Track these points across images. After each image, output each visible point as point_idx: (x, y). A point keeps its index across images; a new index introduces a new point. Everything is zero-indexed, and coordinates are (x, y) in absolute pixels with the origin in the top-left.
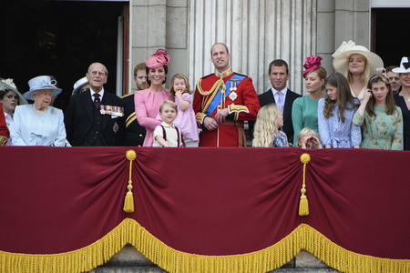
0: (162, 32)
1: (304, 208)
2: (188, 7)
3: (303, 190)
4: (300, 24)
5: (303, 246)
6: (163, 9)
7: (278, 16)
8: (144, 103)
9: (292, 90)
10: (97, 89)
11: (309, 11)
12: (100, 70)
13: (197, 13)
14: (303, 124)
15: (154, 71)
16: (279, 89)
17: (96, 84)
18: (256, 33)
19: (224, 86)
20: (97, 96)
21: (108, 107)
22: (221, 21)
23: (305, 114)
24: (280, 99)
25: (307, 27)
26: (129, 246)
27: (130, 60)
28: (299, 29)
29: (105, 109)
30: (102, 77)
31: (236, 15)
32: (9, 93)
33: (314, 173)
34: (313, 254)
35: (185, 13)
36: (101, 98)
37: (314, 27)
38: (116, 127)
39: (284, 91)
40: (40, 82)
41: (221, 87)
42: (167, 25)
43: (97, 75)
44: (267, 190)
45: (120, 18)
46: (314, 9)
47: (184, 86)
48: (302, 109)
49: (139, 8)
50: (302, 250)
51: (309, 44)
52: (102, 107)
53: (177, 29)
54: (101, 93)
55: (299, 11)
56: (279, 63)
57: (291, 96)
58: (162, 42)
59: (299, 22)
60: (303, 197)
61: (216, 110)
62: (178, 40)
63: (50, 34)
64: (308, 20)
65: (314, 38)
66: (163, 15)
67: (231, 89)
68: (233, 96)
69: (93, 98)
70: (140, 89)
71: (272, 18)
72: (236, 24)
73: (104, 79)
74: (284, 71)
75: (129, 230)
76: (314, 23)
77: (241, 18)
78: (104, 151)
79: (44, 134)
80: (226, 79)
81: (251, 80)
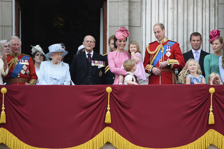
0: (127, 17)
1: (211, 120)
2: (141, 2)
3: (211, 109)
4: (208, 11)
5: (211, 142)
6: (127, 3)
7: (195, 6)
8: (113, 59)
9: (204, 50)
10: (90, 51)
11: (213, 3)
12: (91, 40)
13: (147, 5)
14: (211, 70)
15: (120, 41)
16: (196, 50)
17: (88, 48)
18: (182, 17)
19: (163, 48)
20: (89, 55)
21: (96, 62)
22: (161, 10)
23: (212, 64)
24: (197, 55)
25: (212, 13)
26: (108, 143)
27: (108, 34)
28: (207, 14)
29: (94, 63)
30: (92, 44)
31: (170, 6)
32: (37, 53)
33: (217, 99)
34: (217, 147)
35: (140, 6)
36: (92, 56)
37: (216, 13)
38: (101, 73)
39: (199, 51)
40: (56, 48)
41: (161, 49)
42: (129, 13)
43: (89, 43)
44: (189, 109)
45: (101, 9)
46: (216, 2)
47: (136, 49)
48: (210, 61)
49: (113, 3)
50: (210, 145)
51: (213, 23)
52: (92, 61)
53: (135, 15)
54: (92, 53)
55: (208, 4)
56: (196, 34)
57: (203, 54)
58: (127, 22)
59: (207, 10)
60: (211, 113)
61: (158, 62)
62: (136, 22)
63: (61, 19)
64: (212, 8)
65: (217, 19)
66: (127, 7)
67: (167, 50)
68: (169, 54)
69: (87, 56)
70: (112, 51)
71: (191, 8)
72: (170, 12)
73: (93, 45)
74: (199, 39)
75: (109, 134)
76: (216, 10)
77: (173, 8)
78: (93, 87)
79: (58, 78)
80: (164, 44)
81: (179, 45)
